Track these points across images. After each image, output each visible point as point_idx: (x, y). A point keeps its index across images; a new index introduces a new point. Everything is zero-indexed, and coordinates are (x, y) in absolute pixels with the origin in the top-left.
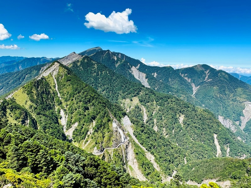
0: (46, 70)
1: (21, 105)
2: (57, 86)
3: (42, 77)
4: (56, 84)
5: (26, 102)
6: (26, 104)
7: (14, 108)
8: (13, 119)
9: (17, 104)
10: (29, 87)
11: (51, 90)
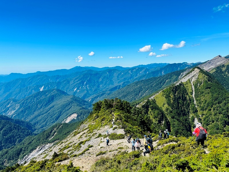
0: (185, 76)
1: (160, 106)
2: (194, 92)
3: (180, 82)
4: (194, 91)
5: (164, 104)
6: (163, 106)
7: (154, 108)
8: (152, 117)
9: (157, 105)
10: (168, 91)
11: (187, 96)
